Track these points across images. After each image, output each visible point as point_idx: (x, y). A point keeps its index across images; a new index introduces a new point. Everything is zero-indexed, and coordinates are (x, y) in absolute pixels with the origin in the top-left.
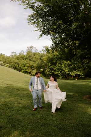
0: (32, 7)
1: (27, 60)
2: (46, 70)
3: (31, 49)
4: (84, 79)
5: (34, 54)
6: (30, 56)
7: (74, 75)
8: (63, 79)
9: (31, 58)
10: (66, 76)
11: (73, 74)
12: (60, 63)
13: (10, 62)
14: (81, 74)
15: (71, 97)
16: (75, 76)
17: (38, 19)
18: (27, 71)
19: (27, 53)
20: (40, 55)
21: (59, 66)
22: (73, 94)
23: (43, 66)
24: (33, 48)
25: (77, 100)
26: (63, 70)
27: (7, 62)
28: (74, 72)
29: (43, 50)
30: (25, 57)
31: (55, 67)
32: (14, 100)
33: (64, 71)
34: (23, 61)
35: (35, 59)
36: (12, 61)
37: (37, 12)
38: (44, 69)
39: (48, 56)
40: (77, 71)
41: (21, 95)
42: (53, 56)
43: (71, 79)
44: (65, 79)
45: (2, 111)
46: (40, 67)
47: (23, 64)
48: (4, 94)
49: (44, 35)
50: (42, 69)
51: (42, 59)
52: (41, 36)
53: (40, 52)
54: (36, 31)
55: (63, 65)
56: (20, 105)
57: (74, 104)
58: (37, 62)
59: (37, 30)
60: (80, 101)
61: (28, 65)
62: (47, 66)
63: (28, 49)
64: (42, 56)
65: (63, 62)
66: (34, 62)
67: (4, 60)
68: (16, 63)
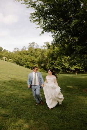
0: (34, 6)
1: (29, 55)
2: (47, 64)
3: (33, 45)
4: (84, 74)
5: (36, 50)
6: (32, 52)
7: (74, 70)
8: (63, 73)
9: (33, 53)
10: (66, 71)
11: (73, 68)
12: (60, 58)
13: (13, 58)
14: (80, 68)
15: (71, 90)
17: (39, 17)
18: (29, 66)
19: (29, 49)
20: (41, 51)
21: (59, 61)
22: (73, 87)
23: (44, 61)
24: (34, 44)
25: (77, 93)
26: (63, 65)
27: (10, 57)
28: (74, 66)
29: (44, 46)
30: (27, 53)
31: (56, 62)
32: (18, 92)
34: (25, 56)
35: (36, 54)
36: (15, 57)
37: (39, 10)
38: (45, 64)
39: (49, 52)
40: (76, 65)
41: (24, 88)
42: (53, 52)
43: (71, 74)
44: (65, 73)
45: (8, 102)
46: (42, 62)
47: (25, 59)
48: (8, 87)
49: (46, 32)
50: (43, 64)
51: (43, 54)
52: (43, 32)
53: (41, 48)
54: (37, 28)
55: (63, 60)
56: (24, 97)
57: (74, 96)
58: (38, 58)
59: (39, 28)
60: (80, 93)
61: (30, 60)
62: (48, 61)
63: (29, 45)
64: (43, 52)
65: (63, 57)
66: (36, 57)
67: (8, 56)
68: (19, 58)
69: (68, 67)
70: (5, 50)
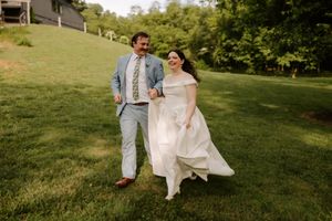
1: (167, 26)
2: (213, 50)
5: (186, 10)
6: (175, 16)
7: (288, 65)
8: (257, 74)
9: (177, 20)
10: (264, 67)
11: (284, 61)
12: (252, 33)
16: (290, 68)
19: (168, 9)
20: (201, 13)
21: (248, 41)
23: (208, 40)
26: (257, 51)
27: (123, 31)
28: (288, 54)
30: (164, 19)
31: (238, 43)
33: (262, 54)
34: (157, 28)
35: (186, 23)
38: (209, 49)
39: (220, 15)
40: (296, 53)
43: (279, 75)
44: (262, 75)
46: (201, 44)
47: (159, 37)
50: (203, 49)
51: (204, 22)
53: (200, 5)
55: (259, 39)
58: (192, 32)
61: (171, 39)
62: (216, 41)
64: (205, 15)
65: (258, 31)
66: (185, 30)
67: (116, 27)
69: (272, 56)
70: (108, 11)
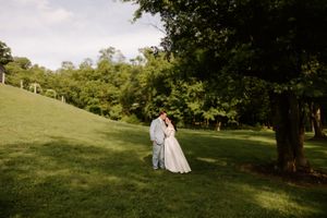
1: (99, 81)
2: (144, 105)
3: (110, 54)
5: (117, 68)
6: (106, 73)
7: (213, 119)
8: (186, 127)
9: (109, 76)
10: (192, 121)
11: (208, 115)
12: (180, 89)
13: (56, 86)
14: (229, 115)
16: (215, 122)
18: (98, 109)
19: (99, 65)
20: (131, 70)
21: (176, 96)
23: (139, 95)
24: (113, 53)
26: (186, 106)
27: (50, 85)
28: (212, 109)
29: (138, 58)
30: (95, 74)
31: (168, 99)
33: (190, 108)
34: (88, 83)
35: (117, 79)
36: (61, 84)
38: (141, 104)
39: (150, 73)
40: (218, 108)
42: (162, 72)
43: (205, 128)
44: (191, 128)
46: (132, 99)
47: (90, 91)
50: (135, 104)
51: (135, 78)
53: (131, 63)
55: (186, 95)
58: (123, 87)
61: (102, 94)
62: (147, 96)
63: (101, 54)
64: (136, 72)
66: (116, 86)
67: (43, 81)
68: (72, 88)
69: (199, 112)
70: (36, 66)
